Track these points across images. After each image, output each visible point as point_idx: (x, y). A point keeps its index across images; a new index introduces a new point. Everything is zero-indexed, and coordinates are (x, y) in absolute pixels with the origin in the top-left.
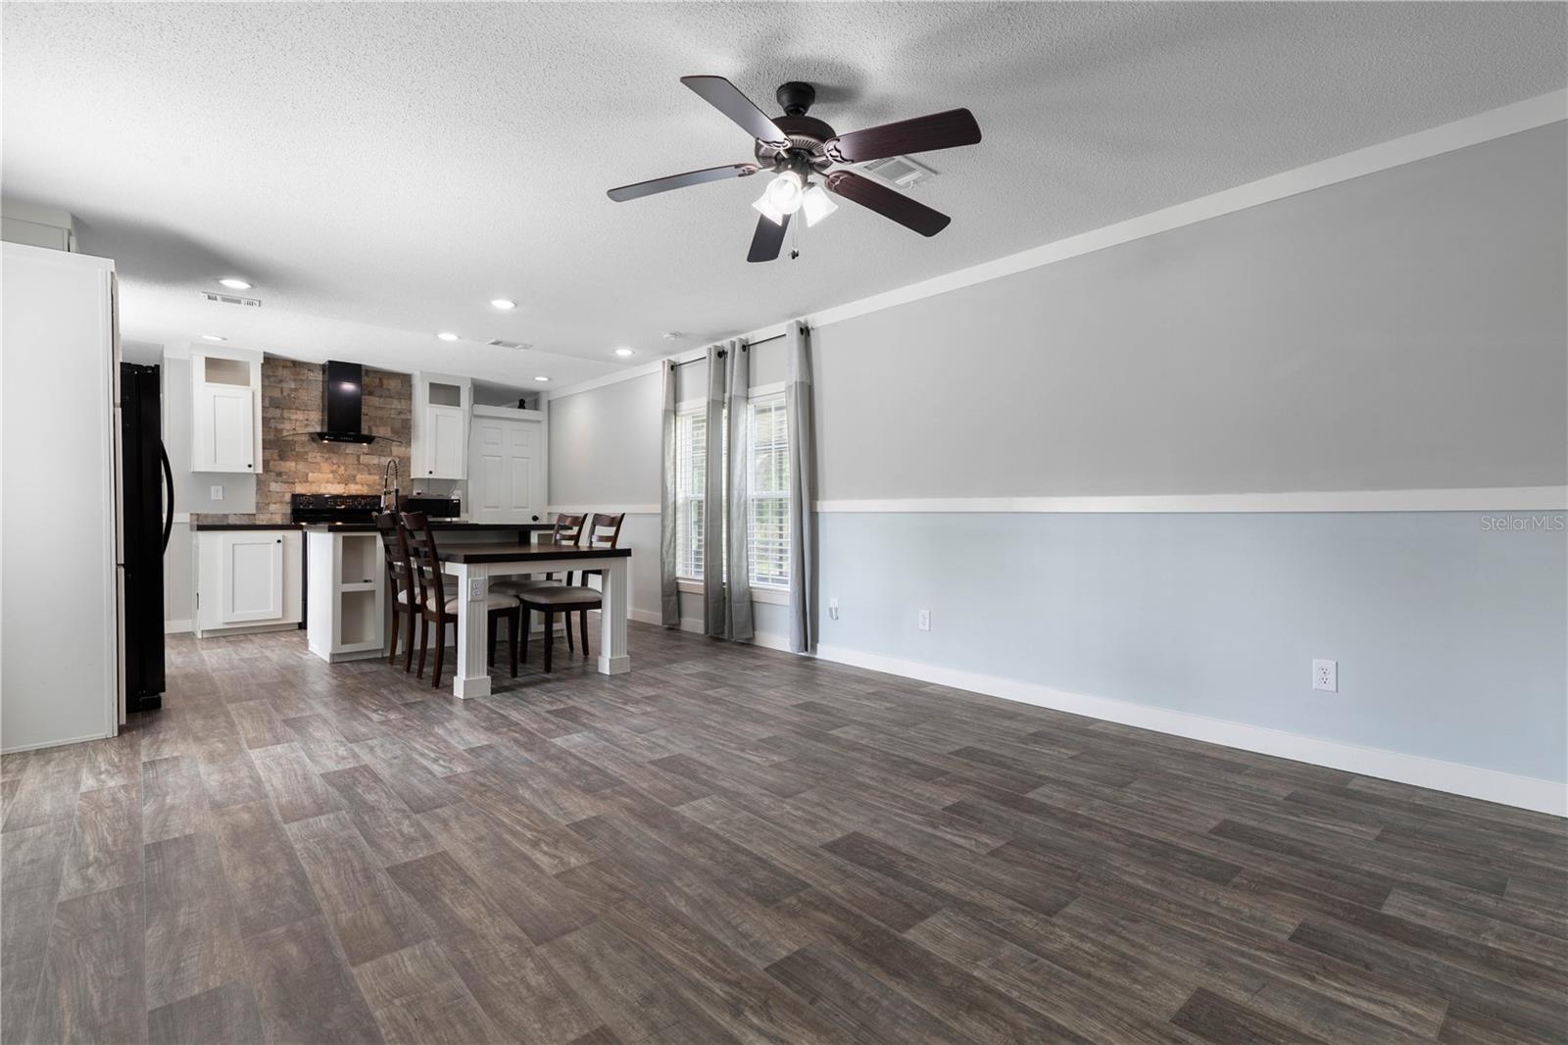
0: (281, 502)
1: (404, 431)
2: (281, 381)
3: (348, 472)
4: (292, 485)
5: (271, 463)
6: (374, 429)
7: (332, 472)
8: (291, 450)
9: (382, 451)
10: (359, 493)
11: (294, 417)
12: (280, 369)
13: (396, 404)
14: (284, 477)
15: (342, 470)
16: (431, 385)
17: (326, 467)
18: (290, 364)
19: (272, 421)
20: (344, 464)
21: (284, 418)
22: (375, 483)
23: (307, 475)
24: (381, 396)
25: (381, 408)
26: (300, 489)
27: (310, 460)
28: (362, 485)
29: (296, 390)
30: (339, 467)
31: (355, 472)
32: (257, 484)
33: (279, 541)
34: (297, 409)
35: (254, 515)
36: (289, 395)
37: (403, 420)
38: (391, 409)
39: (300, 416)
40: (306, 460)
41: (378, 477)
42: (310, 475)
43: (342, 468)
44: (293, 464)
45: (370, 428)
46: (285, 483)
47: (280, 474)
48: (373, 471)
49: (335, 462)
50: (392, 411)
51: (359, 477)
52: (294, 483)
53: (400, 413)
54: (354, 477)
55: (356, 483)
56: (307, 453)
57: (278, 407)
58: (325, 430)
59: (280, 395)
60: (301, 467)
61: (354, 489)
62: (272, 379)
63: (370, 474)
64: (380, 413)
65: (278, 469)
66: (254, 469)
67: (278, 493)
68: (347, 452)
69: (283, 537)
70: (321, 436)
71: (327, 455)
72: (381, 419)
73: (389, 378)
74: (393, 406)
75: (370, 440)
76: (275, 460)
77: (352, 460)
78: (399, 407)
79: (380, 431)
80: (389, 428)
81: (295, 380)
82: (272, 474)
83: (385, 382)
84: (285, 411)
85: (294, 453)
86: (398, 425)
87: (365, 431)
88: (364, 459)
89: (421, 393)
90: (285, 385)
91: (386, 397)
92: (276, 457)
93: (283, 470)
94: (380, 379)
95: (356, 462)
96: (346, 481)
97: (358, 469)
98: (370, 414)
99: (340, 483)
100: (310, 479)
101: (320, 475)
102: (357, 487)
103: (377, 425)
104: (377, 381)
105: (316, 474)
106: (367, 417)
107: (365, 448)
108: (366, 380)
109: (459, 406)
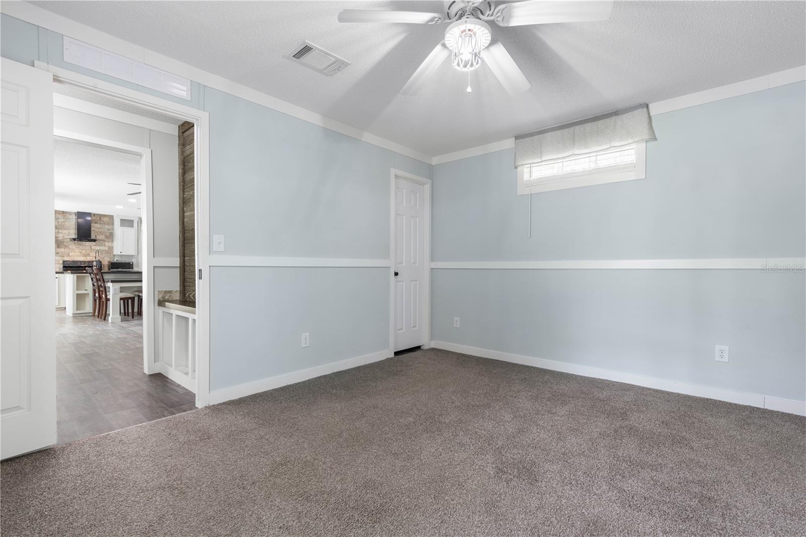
0: (58, 264)
1: (111, 236)
5: (57, 249)
6: (98, 236)
7: (80, 252)
8: (63, 244)
9: (101, 244)
11: (63, 232)
12: (57, 214)
13: (107, 227)
14: (61, 254)
15: (84, 252)
16: (121, 220)
17: (77, 250)
20: (86, 249)
23: (69, 253)
24: (100, 224)
25: (100, 228)
26: (66, 259)
29: (64, 222)
31: (89, 252)
33: (57, 278)
34: (65, 229)
36: (61, 224)
37: (110, 233)
38: (104, 228)
39: (66, 231)
40: (69, 248)
42: (71, 254)
43: (84, 251)
44: (63, 249)
45: (96, 236)
46: (60, 256)
49: (81, 249)
50: (105, 230)
51: (91, 254)
53: (109, 230)
54: (89, 254)
55: (90, 256)
56: (69, 245)
58: (76, 237)
60: (67, 250)
63: (96, 253)
64: (100, 230)
67: (57, 260)
68: (86, 245)
69: (58, 276)
70: (74, 239)
71: (77, 246)
72: (101, 232)
73: (104, 217)
75: (94, 241)
77: (89, 248)
79: (100, 237)
80: (104, 236)
83: (102, 218)
86: (108, 234)
87: (93, 237)
88: (92, 248)
89: (117, 222)
90: (59, 220)
91: (103, 224)
92: (59, 247)
93: (59, 252)
94: (100, 217)
96: (86, 256)
97: (91, 251)
98: (96, 231)
99: (83, 256)
100: (70, 255)
101: (75, 254)
102: (91, 258)
103: (98, 235)
104: (99, 218)
105: (73, 253)
106: (94, 232)
107: (94, 243)
108: (94, 218)
109: (133, 227)
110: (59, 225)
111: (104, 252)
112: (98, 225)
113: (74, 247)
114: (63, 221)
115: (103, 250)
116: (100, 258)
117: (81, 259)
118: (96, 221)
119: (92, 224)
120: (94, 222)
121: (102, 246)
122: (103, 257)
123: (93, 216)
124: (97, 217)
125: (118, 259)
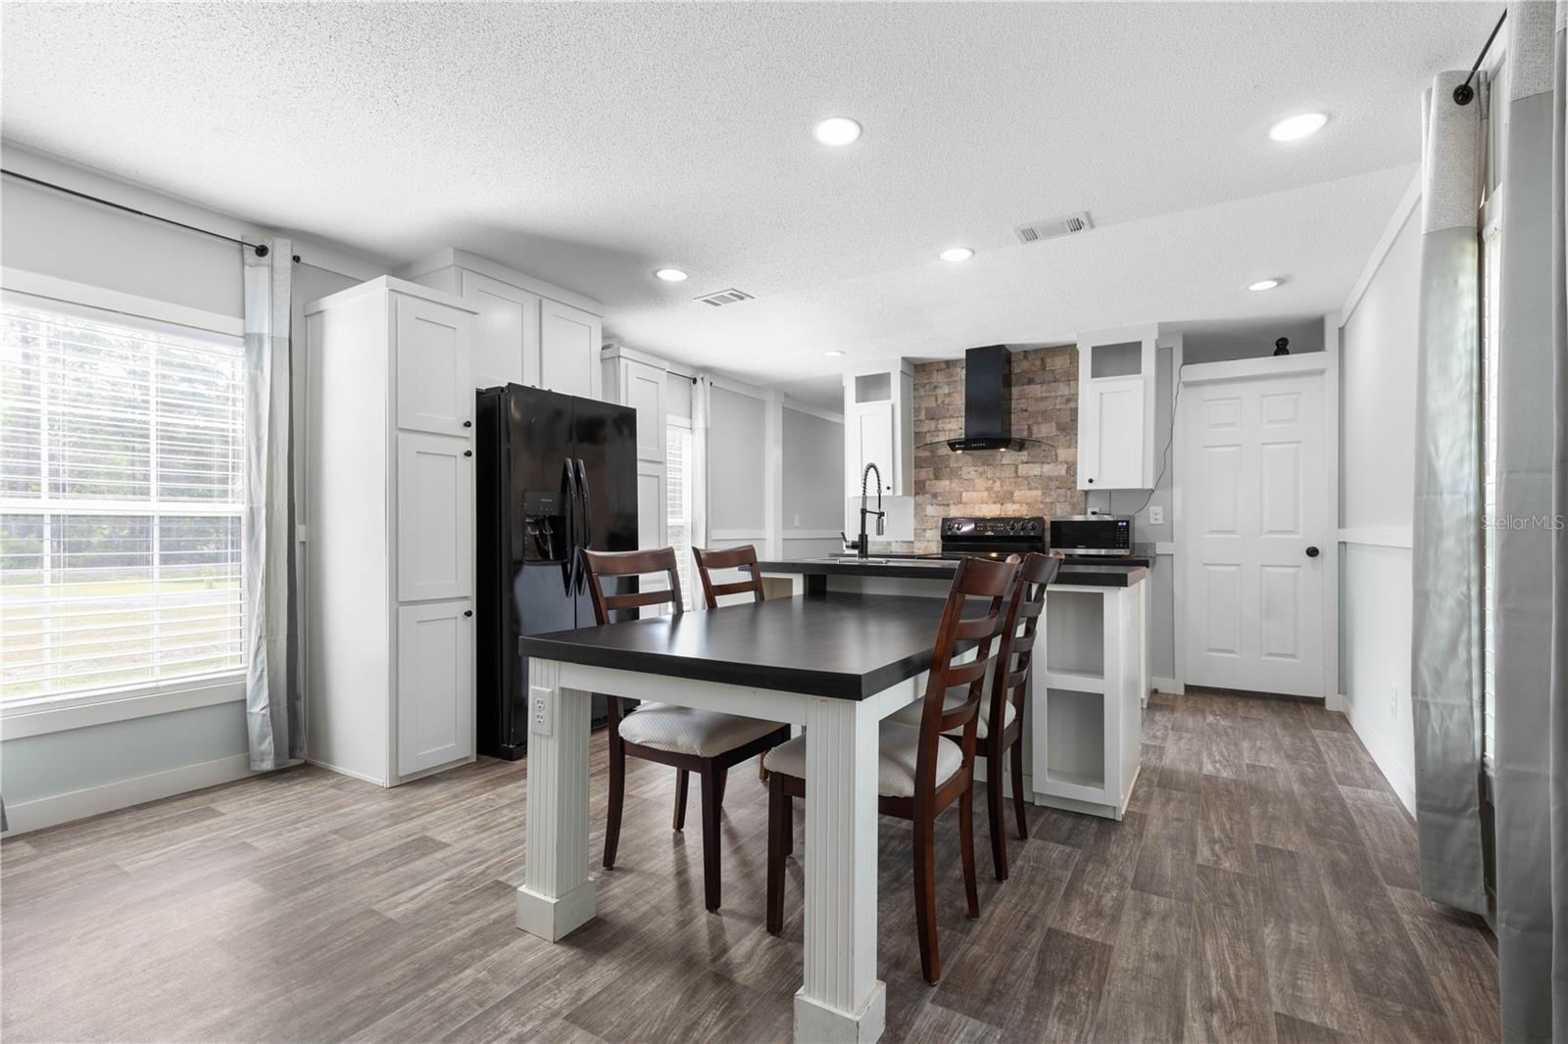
0: (934, 528)
1: (1069, 427)
2: (936, 387)
3: (1005, 488)
4: (947, 508)
5: (928, 483)
6: (1035, 428)
7: (988, 489)
8: (946, 467)
9: (1045, 456)
10: (1017, 514)
11: (948, 427)
12: (935, 373)
13: (1063, 390)
14: (940, 498)
15: (997, 486)
16: (1097, 350)
17: (980, 483)
18: (943, 366)
19: (928, 435)
20: (999, 478)
22: (1036, 501)
23: (961, 493)
24: (1043, 383)
25: (1043, 399)
26: (954, 513)
27: (964, 477)
28: (1021, 503)
29: (950, 394)
30: (994, 482)
31: (1012, 489)
32: (915, 508)
34: (952, 417)
35: (911, 542)
36: (943, 402)
37: (1071, 409)
38: (1056, 397)
40: (959, 477)
41: (1039, 493)
42: (964, 494)
43: (998, 483)
44: (947, 482)
45: (1031, 427)
46: (940, 505)
47: (935, 496)
48: (1033, 484)
49: (989, 476)
50: (1058, 400)
51: (1017, 494)
52: (948, 505)
53: (1067, 401)
54: (1012, 493)
55: (1014, 502)
56: (961, 470)
57: (932, 419)
59: (935, 405)
60: (955, 485)
61: (1011, 510)
62: (927, 387)
63: (1030, 489)
64: (1042, 405)
65: (933, 491)
66: (894, 493)
67: (933, 517)
68: (1004, 462)
71: (981, 469)
73: (1053, 356)
74: (1059, 394)
75: (1021, 445)
76: (931, 480)
77: (1008, 472)
78: (1067, 392)
79: (1044, 430)
80: (1054, 425)
81: (949, 384)
82: (928, 495)
83: (1049, 361)
84: (940, 421)
85: (948, 469)
86: (1066, 417)
87: (1018, 430)
88: (1023, 470)
89: (1086, 365)
90: (939, 392)
91: (1050, 382)
92: (932, 476)
93: (938, 490)
94: (1043, 360)
95: (1013, 474)
96: (1004, 498)
97: (1016, 483)
98: (1030, 409)
99: (995, 503)
100: (964, 499)
101: (975, 494)
102: (1016, 507)
103: (1037, 423)
104: (1038, 363)
105: (970, 493)
106: (1026, 414)
107: (1024, 455)
108: (1025, 365)
109: (1139, 372)
110: (938, 406)
111: (1054, 484)
112: (1036, 390)
113: (973, 475)
114: (947, 391)
115: (1050, 478)
116: (1042, 506)
117: (991, 511)
118: (1030, 375)
119: (1019, 388)
120: (1025, 381)
121: (1048, 463)
122: (1052, 503)
123: (1022, 357)
124: (1034, 360)
125: (1097, 510)
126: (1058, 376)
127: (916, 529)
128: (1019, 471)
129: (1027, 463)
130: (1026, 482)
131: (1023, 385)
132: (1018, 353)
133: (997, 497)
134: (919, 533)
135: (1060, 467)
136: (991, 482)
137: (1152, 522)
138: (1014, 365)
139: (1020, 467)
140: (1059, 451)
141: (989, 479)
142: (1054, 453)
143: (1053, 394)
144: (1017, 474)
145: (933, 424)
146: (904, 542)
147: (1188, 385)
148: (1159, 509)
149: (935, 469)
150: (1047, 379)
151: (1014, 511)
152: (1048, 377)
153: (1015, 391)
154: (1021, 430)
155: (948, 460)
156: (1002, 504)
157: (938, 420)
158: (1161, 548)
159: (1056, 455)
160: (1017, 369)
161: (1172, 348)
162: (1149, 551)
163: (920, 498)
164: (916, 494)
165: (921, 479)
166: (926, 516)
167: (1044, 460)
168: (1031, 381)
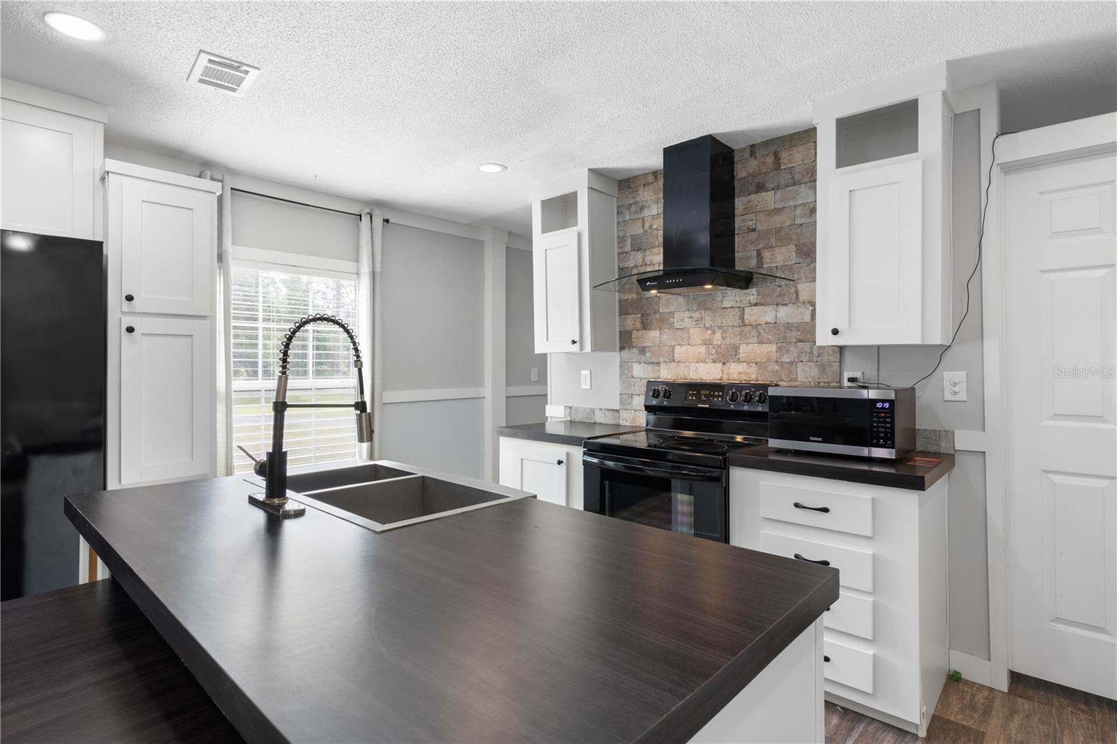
1: (805, 246)
2: (642, 208)
3: (728, 341)
4: (656, 368)
5: (635, 334)
6: (766, 254)
7: (706, 343)
8: (655, 313)
9: (780, 295)
13: (799, 196)
14: (648, 355)
15: (718, 338)
17: (696, 334)
19: (634, 271)
20: (720, 327)
21: (646, 264)
22: (769, 360)
23: (674, 347)
24: (775, 188)
25: (778, 211)
26: (667, 374)
27: (677, 325)
28: (748, 363)
30: (714, 333)
32: (622, 367)
33: (560, 462)
35: (617, 411)
38: (795, 207)
40: (671, 326)
41: (773, 348)
42: (677, 349)
43: (718, 334)
44: (657, 333)
45: (756, 254)
46: (648, 364)
47: (643, 351)
48: (765, 336)
49: (708, 325)
50: (798, 212)
51: (743, 349)
52: (658, 364)
54: (736, 349)
55: (739, 361)
57: (639, 249)
59: (642, 232)
60: (667, 337)
62: (633, 208)
63: (761, 342)
64: (777, 221)
65: (641, 345)
66: (581, 348)
67: (638, 379)
68: (726, 304)
69: (568, 454)
71: (697, 315)
76: (637, 330)
77: (732, 318)
79: (780, 257)
80: (792, 247)
82: (635, 350)
83: (784, 156)
84: (648, 253)
85: (657, 317)
87: (744, 259)
88: (752, 315)
89: (826, 153)
90: (646, 213)
91: (786, 187)
92: (639, 325)
93: (646, 344)
95: (738, 322)
96: (727, 355)
97: (741, 334)
98: (759, 228)
100: (677, 356)
101: (690, 350)
102: (742, 367)
103: (770, 247)
104: (770, 160)
105: (684, 347)
106: (753, 235)
107: (752, 294)
108: (753, 165)
109: (915, 149)
111: (793, 335)
112: (769, 199)
113: (687, 323)
115: (788, 326)
116: (777, 368)
117: (709, 372)
118: (759, 179)
119: (744, 199)
120: (752, 188)
121: (786, 305)
122: (791, 363)
123: (747, 154)
124: (764, 156)
125: (857, 375)
126: (797, 177)
127: (621, 394)
128: (746, 317)
129: (756, 305)
130: (754, 333)
131: (750, 194)
132: (744, 149)
133: (717, 353)
134: (626, 398)
135: (801, 310)
136: (709, 332)
137: (948, 397)
138: (737, 167)
139: (747, 311)
140: (800, 287)
141: (708, 329)
142: (792, 291)
143: (791, 203)
144: (743, 322)
145: (640, 255)
146: (608, 410)
147: (1009, 168)
148: (960, 376)
149: (642, 315)
150: (783, 182)
151: (739, 373)
152: (784, 178)
153: (739, 203)
154: (749, 258)
155: (658, 303)
156: (724, 363)
157: (645, 250)
158: (964, 440)
159: (797, 292)
160: (741, 172)
161: (979, 110)
162: (943, 444)
163: (625, 353)
164: (622, 348)
165: (627, 328)
166: (633, 377)
167: (779, 300)
168: (760, 188)
